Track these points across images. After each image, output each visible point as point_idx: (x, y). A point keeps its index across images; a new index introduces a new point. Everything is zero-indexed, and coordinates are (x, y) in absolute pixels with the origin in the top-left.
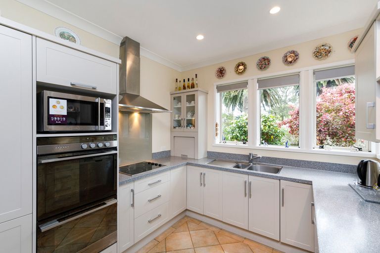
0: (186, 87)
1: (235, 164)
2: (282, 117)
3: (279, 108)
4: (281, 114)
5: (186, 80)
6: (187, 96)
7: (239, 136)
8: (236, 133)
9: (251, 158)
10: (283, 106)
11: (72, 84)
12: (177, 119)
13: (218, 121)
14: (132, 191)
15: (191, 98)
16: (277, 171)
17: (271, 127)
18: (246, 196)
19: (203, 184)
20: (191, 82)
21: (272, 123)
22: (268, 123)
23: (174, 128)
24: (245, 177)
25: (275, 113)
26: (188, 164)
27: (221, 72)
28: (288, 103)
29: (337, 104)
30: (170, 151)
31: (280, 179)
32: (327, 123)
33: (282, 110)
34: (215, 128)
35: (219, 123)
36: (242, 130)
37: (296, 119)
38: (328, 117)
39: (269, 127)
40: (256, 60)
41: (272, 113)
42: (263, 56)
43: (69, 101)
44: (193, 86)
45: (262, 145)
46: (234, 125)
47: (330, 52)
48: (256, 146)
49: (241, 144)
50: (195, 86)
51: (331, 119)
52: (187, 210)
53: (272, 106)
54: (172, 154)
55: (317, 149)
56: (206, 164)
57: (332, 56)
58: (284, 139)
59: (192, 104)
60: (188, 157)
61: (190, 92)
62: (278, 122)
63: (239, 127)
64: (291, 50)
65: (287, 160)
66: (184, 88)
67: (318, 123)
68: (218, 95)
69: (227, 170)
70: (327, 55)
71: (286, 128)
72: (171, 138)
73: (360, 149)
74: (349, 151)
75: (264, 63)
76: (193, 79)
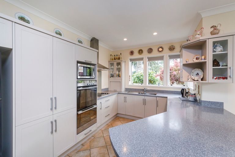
0: (116, 59)
1: (138, 93)
2: (156, 72)
3: (154, 67)
4: (155, 70)
5: (116, 56)
6: (117, 63)
7: (137, 81)
8: (136, 80)
9: (145, 90)
10: (156, 66)
11: (85, 61)
12: (111, 73)
13: (130, 75)
14: (101, 103)
15: (119, 64)
16: (156, 94)
17: (152, 77)
18: (144, 104)
19: (125, 101)
20: (118, 57)
21: (152, 76)
22: (151, 75)
23: (110, 77)
24: (143, 97)
25: (152, 69)
26: (118, 93)
27: (132, 53)
28: (159, 64)
29: (179, 67)
30: (108, 88)
31: (157, 97)
32: (175, 76)
33: (156, 68)
34: (129, 78)
35: (130, 76)
36: (138, 79)
37: (163, 73)
38: (175, 73)
39: (151, 77)
40: (147, 49)
41: (151, 70)
42: (150, 48)
43: (84, 67)
44: (119, 59)
45: (149, 85)
46: (135, 76)
47: (174, 49)
48: (147, 85)
49: (140, 84)
50: (120, 58)
51: (176, 74)
52: (118, 113)
53: (151, 66)
54: (109, 90)
55: (170, 86)
56: (126, 93)
57: (175, 50)
58: (157, 83)
59: (119, 67)
60: (117, 90)
61: (118, 61)
62: (155, 75)
63: (137, 77)
64: (160, 46)
65: (159, 90)
66: (115, 59)
67: (170, 76)
68: (130, 63)
69: (136, 95)
70: (173, 50)
71: (158, 78)
72: (109, 82)
73: (184, 86)
74: (181, 86)
75: (150, 51)
76: (119, 55)
